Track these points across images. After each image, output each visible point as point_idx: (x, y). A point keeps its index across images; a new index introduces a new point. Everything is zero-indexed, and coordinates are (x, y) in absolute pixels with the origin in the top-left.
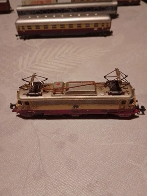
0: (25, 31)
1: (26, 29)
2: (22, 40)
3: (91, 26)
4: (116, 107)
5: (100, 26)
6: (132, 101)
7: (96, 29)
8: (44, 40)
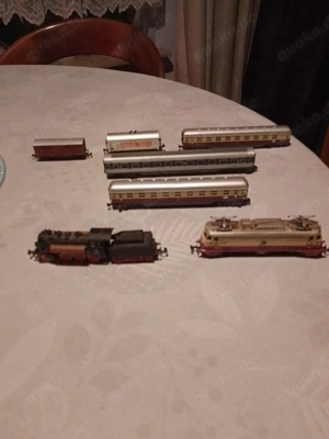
0: (124, 200)
1: (125, 197)
2: (117, 211)
3: (219, 194)
4: (303, 243)
5: (231, 194)
6: (319, 237)
7: (226, 197)
8: (150, 211)
